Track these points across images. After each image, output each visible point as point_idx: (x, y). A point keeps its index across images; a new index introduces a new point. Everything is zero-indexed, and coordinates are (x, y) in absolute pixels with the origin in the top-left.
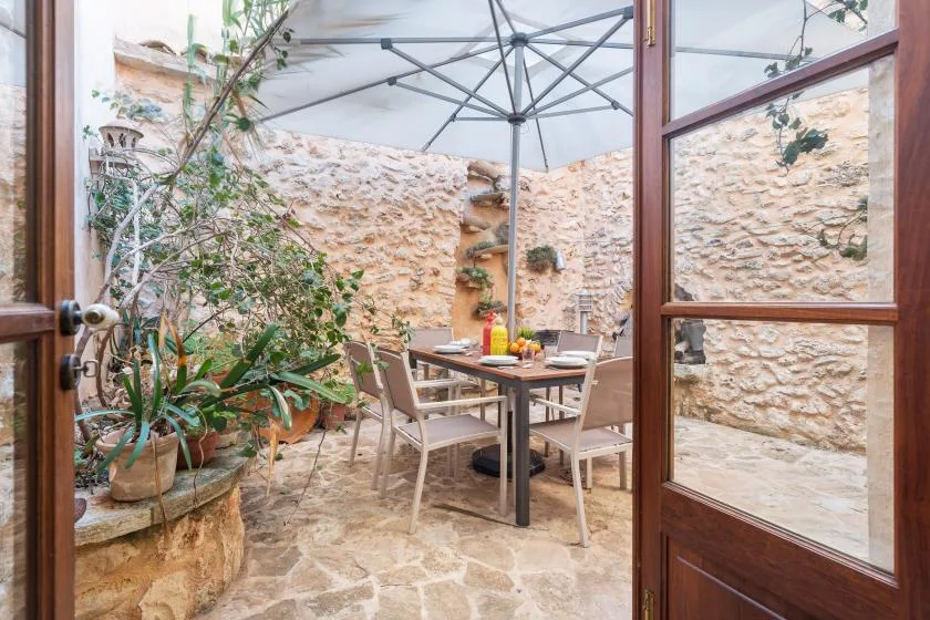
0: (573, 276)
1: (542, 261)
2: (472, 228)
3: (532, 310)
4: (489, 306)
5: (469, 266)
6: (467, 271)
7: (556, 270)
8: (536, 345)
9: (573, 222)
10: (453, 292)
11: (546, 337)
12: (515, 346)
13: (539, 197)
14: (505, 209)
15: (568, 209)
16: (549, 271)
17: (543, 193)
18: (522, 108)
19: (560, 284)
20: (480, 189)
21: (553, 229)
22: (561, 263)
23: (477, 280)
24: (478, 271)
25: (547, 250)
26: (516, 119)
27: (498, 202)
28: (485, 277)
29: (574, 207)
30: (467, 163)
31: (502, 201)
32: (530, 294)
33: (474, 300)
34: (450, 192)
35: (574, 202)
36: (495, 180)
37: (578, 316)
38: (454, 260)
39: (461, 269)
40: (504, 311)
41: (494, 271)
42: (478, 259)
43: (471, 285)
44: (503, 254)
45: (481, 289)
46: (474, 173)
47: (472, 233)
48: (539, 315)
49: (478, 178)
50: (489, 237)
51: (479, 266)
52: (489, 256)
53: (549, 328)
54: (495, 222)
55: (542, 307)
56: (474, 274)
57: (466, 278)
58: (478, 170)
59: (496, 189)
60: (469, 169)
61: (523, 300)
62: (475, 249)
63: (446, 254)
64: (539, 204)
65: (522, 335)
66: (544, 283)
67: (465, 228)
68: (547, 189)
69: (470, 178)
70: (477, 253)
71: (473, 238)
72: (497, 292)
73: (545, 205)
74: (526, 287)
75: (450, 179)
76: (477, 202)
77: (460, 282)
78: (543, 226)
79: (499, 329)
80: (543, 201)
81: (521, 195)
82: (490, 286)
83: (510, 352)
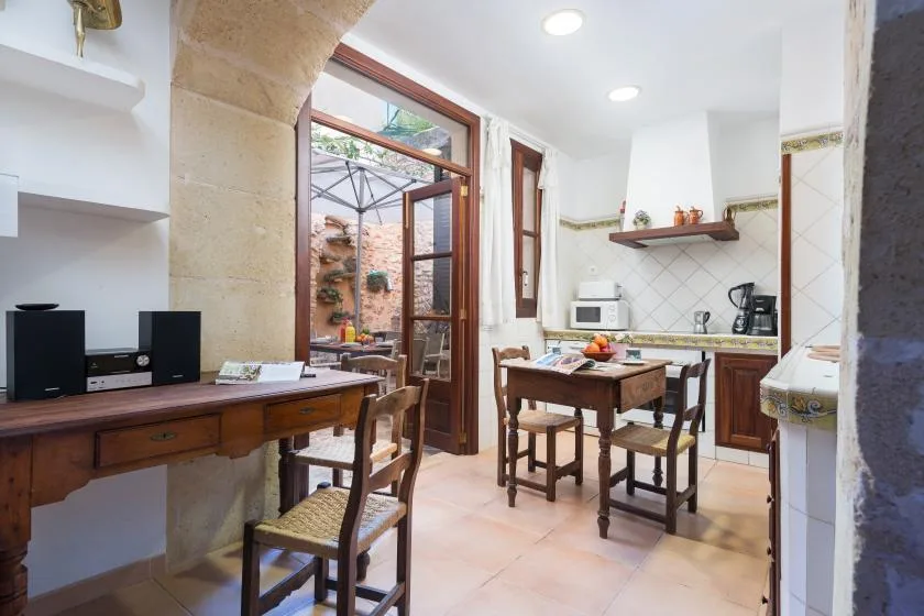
0: (399, 295)
1: (377, 284)
2: (328, 260)
3: (370, 318)
4: (340, 315)
5: (326, 287)
6: (324, 291)
7: (387, 291)
8: (371, 337)
10: (314, 305)
11: (382, 335)
12: (359, 338)
13: (377, 240)
14: (352, 248)
16: (382, 291)
17: (378, 237)
18: (363, 207)
19: (389, 300)
20: (334, 233)
21: (385, 262)
22: (389, 286)
23: (329, 297)
24: (333, 291)
25: (380, 276)
26: (361, 211)
27: (347, 242)
28: (337, 295)
30: (325, 215)
31: (349, 242)
32: (369, 307)
33: (329, 311)
34: (312, 235)
36: (345, 227)
38: (315, 282)
39: (321, 289)
40: (353, 318)
41: (344, 291)
42: (333, 282)
43: (327, 300)
44: (350, 279)
45: (334, 303)
46: (329, 222)
47: (327, 263)
48: (374, 322)
49: (332, 225)
50: (340, 267)
51: (333, 288)
52: (340, 280)
53: (381, 330)
54: (345, 255)
55: (377, 316)
56: (330, 293)
57: (324, 295)
58: (332, 220)
59: (345, 233)
60: (326, 219)
61: (364, 311)
62: (330, 275)
64: (376, 245)
65: (364, 332)
66: (379, 300)
67: (323, 260)
68: (381, 234)
69: (327, 224)
70: (332, 278)
71: (328, 267)
72: (347, 305)
73: (380, 246)
74: (366, 302)
75: (312, 226)
76: (331, 242)
77: (321, 299)
78: (378, 260)
79: (350, 329)
80: (378, 243)
81: (364, 238)
82: (341, 301)
83: (356, 341)
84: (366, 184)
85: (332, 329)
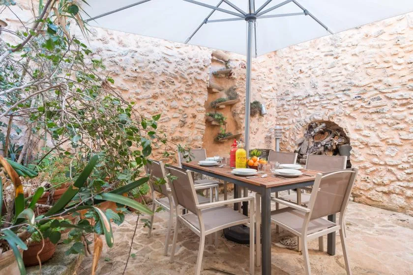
0: (271, 118)
2: (214, 90)
4: (224, 135)
5: (213, 112)
6: (211, 115)
7: (261, 114)
9: (270, 87)
10: (204, 127)
14: (233, 79)
15: (267, 80)
16: (257, 115)
17: (254, 70)
19: (263, 123)
20: (218, 67)
21: (259, 91)
22: (264, 110)
23: (216, 120)
24: (218, 115)
25: (256, 103)
26: (250, 18)
27: (229, 75)
28: (222, 119)
29: (271, 78)
30: (211, 52)
31: (231, 74)
33: (215, 132)
34: (202, 69)
35: (271, 75)
36: (227, 62)
37: (273, 141)
38: (204, 109)
39: (208, 114)
41: (227, 116)
42: (218, 108)
43: (214, 123)
44: (232, 105)
45: (220, 126)
46: (215, 58)
47: (214, 93)
48: (252, 141)
49: (217, 61)
50: (225, 96)
51: (218, 112)
52: (223, 106)
54: (227, 86)
55: (253, 136)
56: (216, 117)
57: (211, 119)
58: (218, 57)
59: (227, 67)
60: (212, 55)
61: (243, 132)
62: (216, 103)
63: (199, 105)
66: (254, 123)
67: (210, 90)
68: (256, 68)
69: (213, 60)
70: (217, 104)
71: (214, 96)
72: (229, 127)
73: (255, 77)
74: (244, 124)
75: (201, 61)
76: (216, 75)
77: (208, 122)
78: (253, 89)
81: (242, 71)
82: (225, 124)
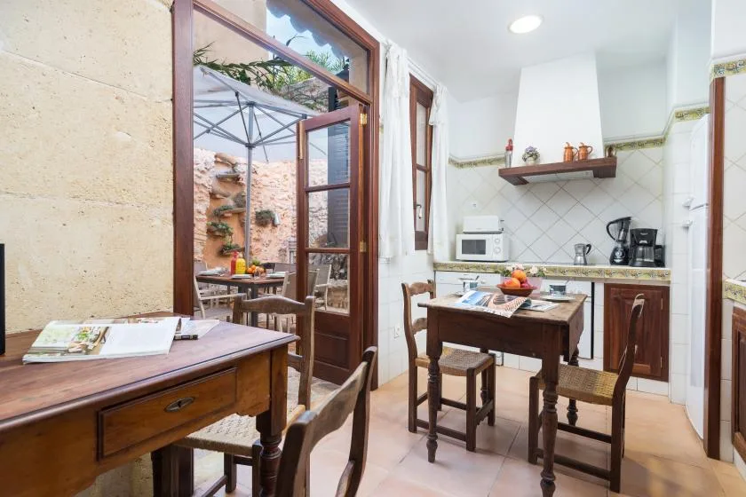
0: (285, 229)
1: (265, 219)
2: (218, 196)
3: (259, 250)
4: (230, 248)
5: (216, 221)
6: (214, 225)
7: (274, 225)
8: (262, 269)
9: (285, 196)
10: (205, 238)
11: (268, 266)
12: (250, 269)
13: (264, 178)
14: (241, 185)
15: (281, 187)
16: (270, 225)
17: (266, 176)
18: (253, 141)
19: (277, 234)
20: (223, 170)
21: (272, 199)
22: (277, 221)
23: (220, 230)
24: (223, 225)
25: (268, 212)
26: (250, 146)
27: (236, 179)
28: (227, 229)
29: (285, 186)
30: (215, 153)
31: (238, 179)
32: (257, 240)
33: (219, 244)
34: (202, 172)
35: (286, 183)
36: (234, 166)
37: (288, 253)
38: (205, 217)
39: (210, 223)
40: (243, 250)
41: (233, 225)
42: (223, 217)
43: (217, 233)
44: (239, 214)
45: (225, 237)
46: (219, 160)
47: (218, 199)
48: (263, 254)
49: (222, 163)
50: (230, 202)
51: (223, 221)
52: (230, 215)
53: (270, 261)
54: (234, 192)
55: (265, 248)
56: (220, 226)
57: (214, 228)
58: (222, 158)
59: (234, 171)
60: (216, 156)
61: (253, 244)
62: (220, 210)
63: (200, 212)
64: (263, 183)
65: (254, 264)
66: (266, 234)
67: (213, 196)
68: (268, 173)
69: (216, 162)
70: (222, 213)
71: (218, 202)
72: (236, 239)
73: (267, 183)
74: (255, 235)
75: (202, 163)
76: (221, 179)
77: (209, 232)
78: (265, 196)
79: (240, 261)
80: (265, 181)
81: (253, 176)
82: (231, 234)
83: (246, 273)
84: (254, 121)
85: (222, 261)
